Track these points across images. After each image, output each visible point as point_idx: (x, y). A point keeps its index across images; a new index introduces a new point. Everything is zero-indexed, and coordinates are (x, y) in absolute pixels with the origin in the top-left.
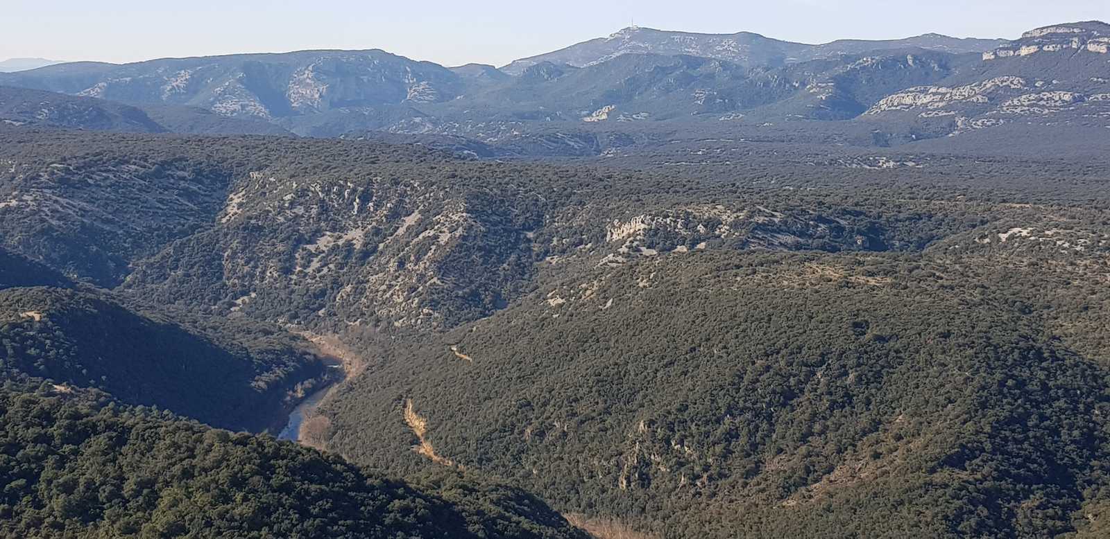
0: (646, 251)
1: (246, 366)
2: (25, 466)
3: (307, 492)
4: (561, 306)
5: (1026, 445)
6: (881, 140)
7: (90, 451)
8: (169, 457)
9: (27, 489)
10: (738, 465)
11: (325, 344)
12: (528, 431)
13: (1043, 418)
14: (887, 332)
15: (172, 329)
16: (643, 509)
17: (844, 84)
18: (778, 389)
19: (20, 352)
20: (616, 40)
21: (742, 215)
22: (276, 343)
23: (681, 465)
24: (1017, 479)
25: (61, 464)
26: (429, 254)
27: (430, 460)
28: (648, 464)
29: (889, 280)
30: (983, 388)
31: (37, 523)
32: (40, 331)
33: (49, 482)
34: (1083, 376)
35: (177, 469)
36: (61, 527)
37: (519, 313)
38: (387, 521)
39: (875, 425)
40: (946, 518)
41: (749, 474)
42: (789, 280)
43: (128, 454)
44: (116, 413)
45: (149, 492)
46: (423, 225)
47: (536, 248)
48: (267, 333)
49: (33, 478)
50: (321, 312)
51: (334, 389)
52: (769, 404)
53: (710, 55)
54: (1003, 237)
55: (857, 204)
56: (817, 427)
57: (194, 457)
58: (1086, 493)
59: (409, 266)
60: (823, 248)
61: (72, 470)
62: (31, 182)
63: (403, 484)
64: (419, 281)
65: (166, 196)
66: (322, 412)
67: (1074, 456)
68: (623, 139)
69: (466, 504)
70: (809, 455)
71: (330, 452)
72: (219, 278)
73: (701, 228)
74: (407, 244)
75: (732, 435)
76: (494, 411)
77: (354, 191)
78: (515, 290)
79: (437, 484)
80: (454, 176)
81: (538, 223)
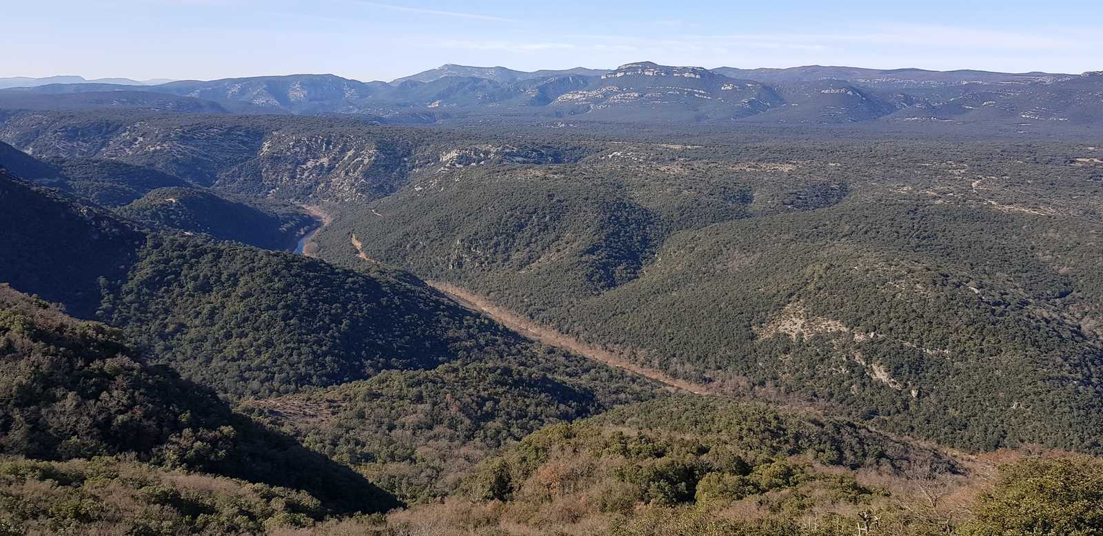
0: (457, 166)
1: (275, 221)
2: (174, 269)
3: (308, 276)
4: (421, 191)
5: (619, 244)
6: (559, 115)
7: (204, 261)
8: (242, 263)
9: (176, 279)
10: (500, 257)
11: (313, 210)
12: (408, 246)
13: (626, 232)
14: (562, 198)
15: (240, 205)
16: (460, 277)
17: (542, 90)
18: (517, 224)
19: (167, 218)
20: (441, 70)
21: (499, 149)
22: (289, 209)
23: (476, 258)
24: (616, 258)
25: (191, 268)
26: (360, 169)
27: (364, 260)
28: (462, 258)
29: (563, 176)
30: (602, 221)
31: (182, 294)
32: (176, 207)
33: (186, 276)
34: (643, 214)
35: (246, 268)
36: (193, 296)
37: (402, 194)
38: (346, 287)
39: (558, 238)
40: (587, 275)
41: (505, 261)
42: (520, 176)
43: (222, 263)
44: (215, 244)
45: (234, 279)
46: (355, 156)
47: (408, 165)
48: (285, 206)
49: (178, 274)
50: (310, 196)
51: (318, 230)
52: (513, 231)
53: (484, 77)
54: (610, 156)
55: (549, 143)
56: (533, 240)
57: (254, 263)
58: (643, 262)
59: (350, 174)
60: (534, 162)
61: (196, 270)
62: (166, 138)
63: (353, 271)
64: (355, 181)
65: (232, 143)
66: (313, 241)
67: (638, 247)
68: (446, 115)
69: (382, 279)
70: (530, 251)
71: (318, 258)
72: (261, 181)
73: (482, 156)
74: (349, 164)
75: (497, 245)
76: (393, 238)
77: (323, 140)
78: (400, 184)
79: (368, 271)
80: (370, 133)
81: (409, 154)
